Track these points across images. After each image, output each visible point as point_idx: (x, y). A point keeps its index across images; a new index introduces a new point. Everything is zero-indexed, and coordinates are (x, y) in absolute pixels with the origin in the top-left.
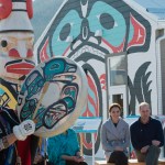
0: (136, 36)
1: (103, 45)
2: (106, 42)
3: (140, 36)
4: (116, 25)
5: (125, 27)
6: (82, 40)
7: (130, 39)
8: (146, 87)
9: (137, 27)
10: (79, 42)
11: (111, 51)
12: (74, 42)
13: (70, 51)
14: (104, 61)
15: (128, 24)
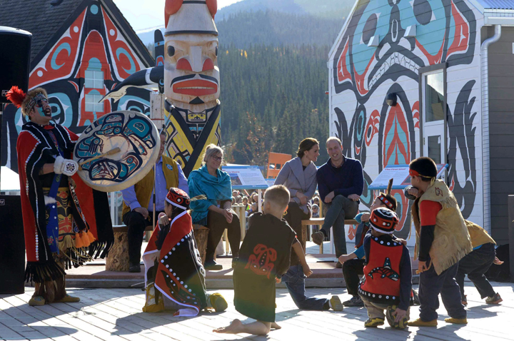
0: (457, 36)
1: (417, 52)
2: (421, 47)
3: (462, 37)
4: (433, 18)
5: (444, 20)
6: (391, 43)
7: (451, 42)
8: (469, 123)
9: (459, 22)
10: (387, 47)
11: (427, 63)
12: (380, 46)
13: (375, 62)
14: (417, 78)
15: (448, 17)
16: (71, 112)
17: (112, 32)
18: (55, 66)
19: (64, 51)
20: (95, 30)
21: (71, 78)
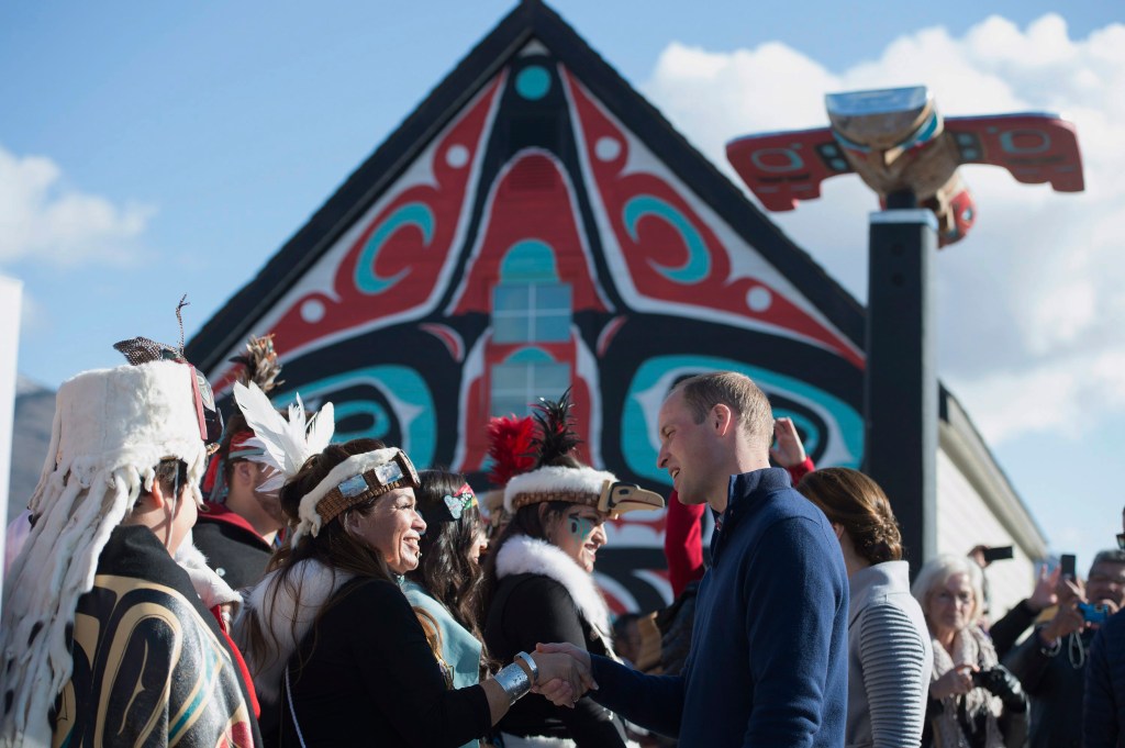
16: (430, 426)
17: (607, 149)
18: (369, 282)
19: (410, 233)
20: (532, 151)
21: (436, 316)
